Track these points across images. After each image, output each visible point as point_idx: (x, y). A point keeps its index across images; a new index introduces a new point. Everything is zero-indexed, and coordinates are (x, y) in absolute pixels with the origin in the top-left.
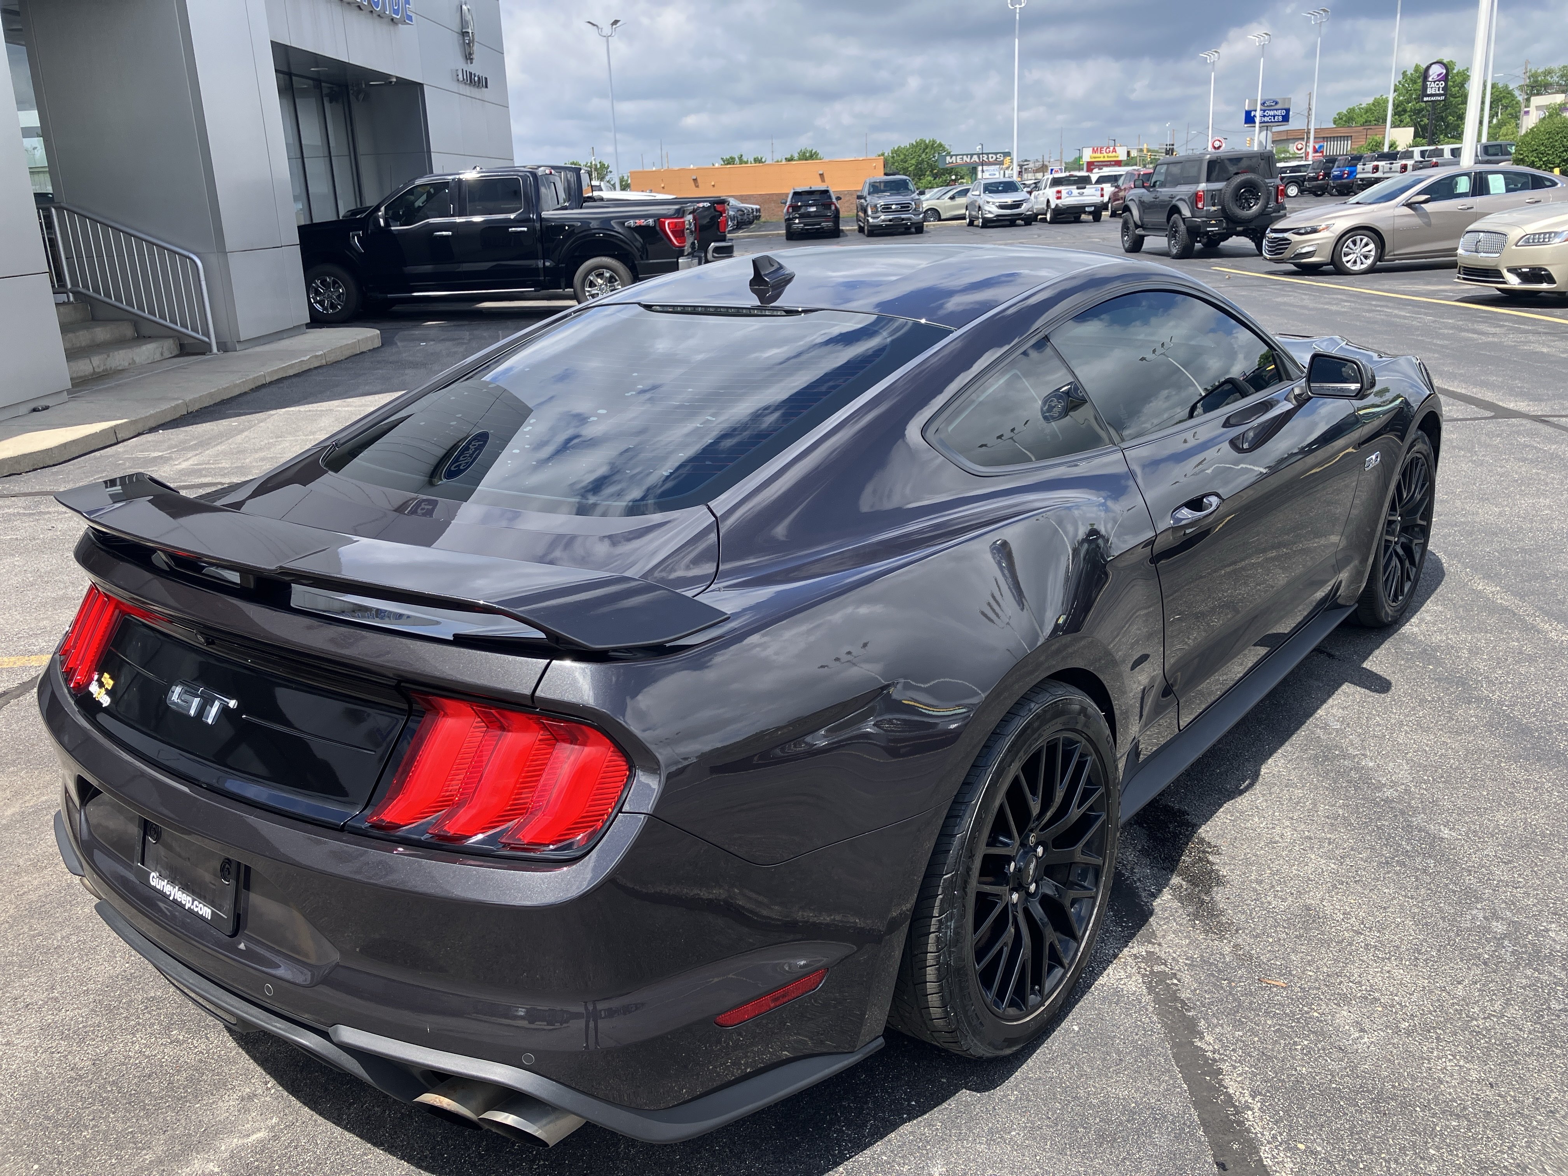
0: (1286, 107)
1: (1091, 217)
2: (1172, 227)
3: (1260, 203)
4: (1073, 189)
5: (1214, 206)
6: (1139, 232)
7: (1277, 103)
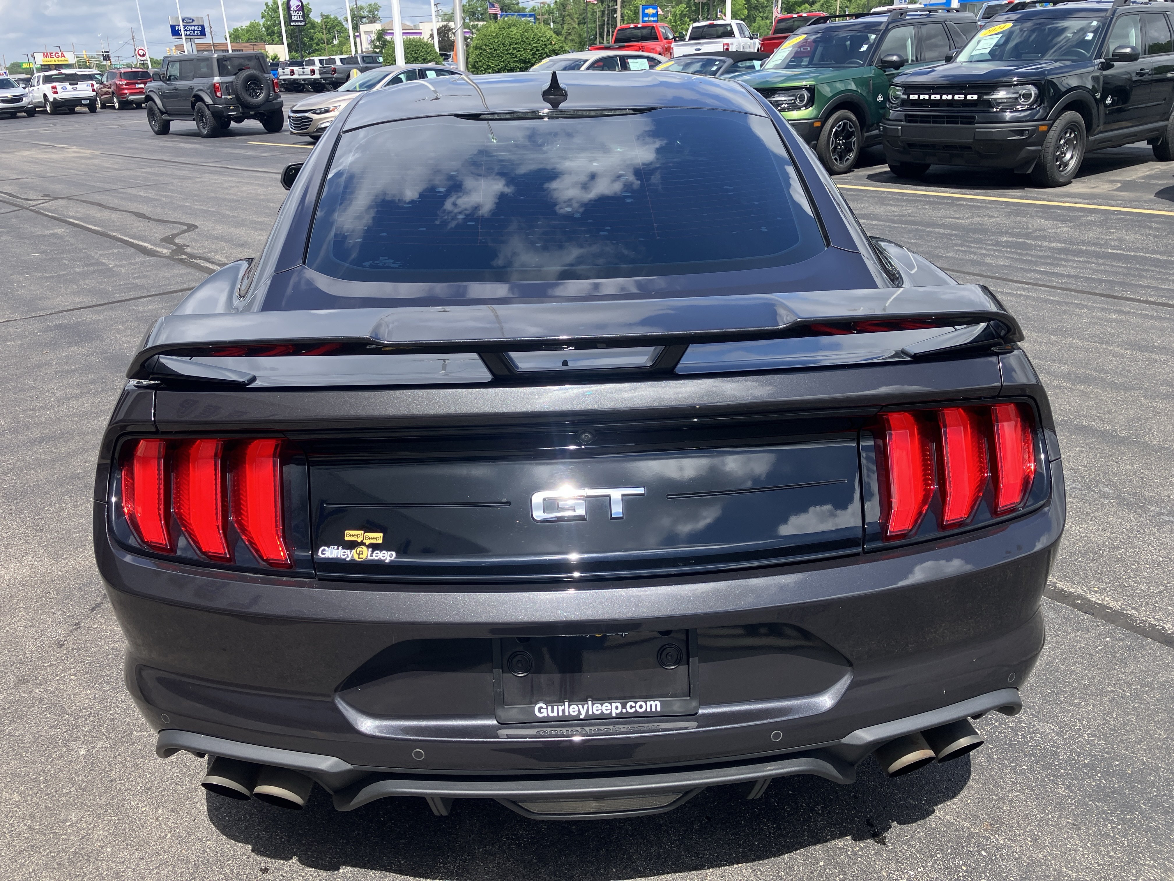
0: (201, 24)
1: (86, 109)
2: (198, 112)
3: (264, 92)
4: (67, 84)
5: (229, 95)
6: (164, 117)
7: (193, 21)
